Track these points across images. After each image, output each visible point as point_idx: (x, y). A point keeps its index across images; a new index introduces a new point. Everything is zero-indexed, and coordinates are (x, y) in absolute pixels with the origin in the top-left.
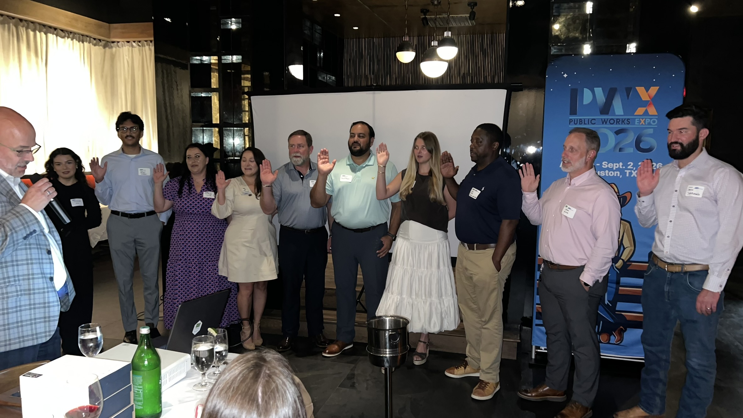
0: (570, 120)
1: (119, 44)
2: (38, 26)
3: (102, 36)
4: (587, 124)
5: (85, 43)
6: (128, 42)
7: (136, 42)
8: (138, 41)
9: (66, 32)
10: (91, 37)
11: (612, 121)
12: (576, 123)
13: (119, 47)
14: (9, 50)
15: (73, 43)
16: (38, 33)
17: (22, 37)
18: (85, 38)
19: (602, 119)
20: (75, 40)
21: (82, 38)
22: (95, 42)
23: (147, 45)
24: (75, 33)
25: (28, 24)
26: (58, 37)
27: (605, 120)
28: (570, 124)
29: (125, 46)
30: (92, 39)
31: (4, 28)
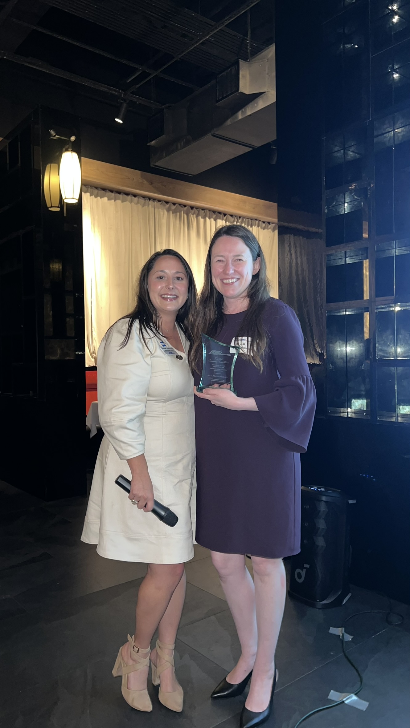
17: (192, 224)
31: (176, 216)
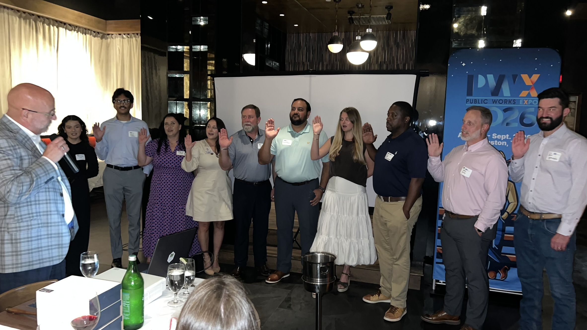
0: (467, 100)
1: (113, 36)
2: (52, 22)
3: (100, 30)
4: (481, 103)
5: (87, 35)
6: (120, 34)
7: (126, 35)
8: (127, 34)
9: (73, 27)
10: (92, 31)
11: (501, 102)
12: (471, 102)
13: (112, 38)
14: (29, 40)
15: (78, 34)
16: (51, 26)
17: (40, 30)
18: (87, 31)
19: (493, 100)
20: (79, 33)
21: (85, 31)
22: (94, 34)
23: (134, 37)
24: (79, 27)
25: (44, 20)
26: (67, 30)
27: (495, 100)
28: (467, 103)
29: (117, 38)
30: (92, 32)
31: (26, 23)
